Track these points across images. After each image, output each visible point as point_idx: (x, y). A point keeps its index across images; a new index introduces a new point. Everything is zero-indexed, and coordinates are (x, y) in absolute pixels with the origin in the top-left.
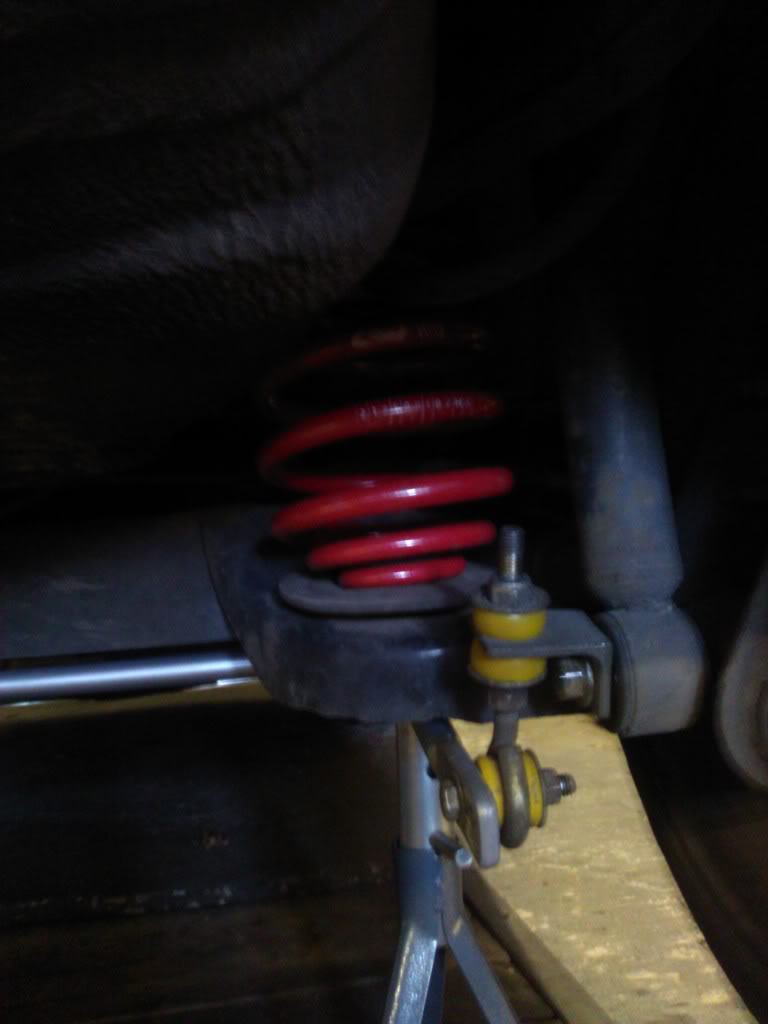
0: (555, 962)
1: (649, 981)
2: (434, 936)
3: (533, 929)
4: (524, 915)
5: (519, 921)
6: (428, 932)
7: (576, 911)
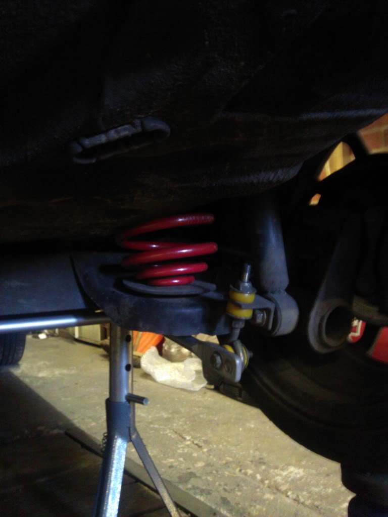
1: (172, 462)
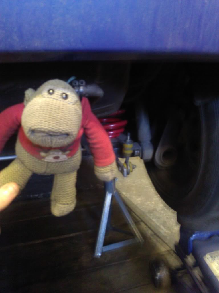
0: (131, 201)
2: (111, 193)
3: (126, 196)
4: (124, 193)
5: (123, 195)
6: (110, 192)
7: (134, 192)
